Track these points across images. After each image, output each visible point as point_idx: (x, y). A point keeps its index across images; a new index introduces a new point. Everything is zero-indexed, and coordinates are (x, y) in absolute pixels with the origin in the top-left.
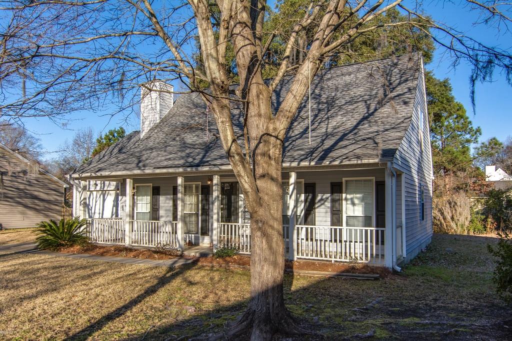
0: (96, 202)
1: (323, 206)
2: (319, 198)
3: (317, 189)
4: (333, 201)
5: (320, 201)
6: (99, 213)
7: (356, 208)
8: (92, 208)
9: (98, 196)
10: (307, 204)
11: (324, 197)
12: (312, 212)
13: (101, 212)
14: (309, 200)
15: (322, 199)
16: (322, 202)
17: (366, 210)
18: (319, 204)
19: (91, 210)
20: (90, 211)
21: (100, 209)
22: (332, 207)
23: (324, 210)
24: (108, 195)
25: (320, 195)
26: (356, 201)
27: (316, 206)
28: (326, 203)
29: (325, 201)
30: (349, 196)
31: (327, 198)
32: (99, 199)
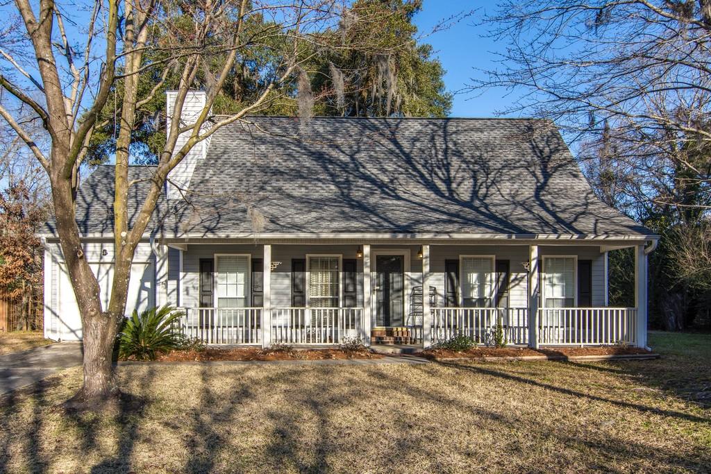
1: (517, 287)
2: (513, 277)
3: (511, 268)
5: (513, 281)
6: (106, 301)
7: (555, 288)
10: (500, 284)
11: (519, 277)
12: (505, 295)
14: (501, 279)
15: (516, 279)
16: (517, 282)
17: (566, 290)
18: (513, 284)
21: (107, 294)
23: (519, 293)
25: (514, 274)
26: (555, 281)
27: (511, 286)
28: (521, 283)
29: (520, 281)
30: (548, 276)
31: (523, 278)
32: (106, 277)
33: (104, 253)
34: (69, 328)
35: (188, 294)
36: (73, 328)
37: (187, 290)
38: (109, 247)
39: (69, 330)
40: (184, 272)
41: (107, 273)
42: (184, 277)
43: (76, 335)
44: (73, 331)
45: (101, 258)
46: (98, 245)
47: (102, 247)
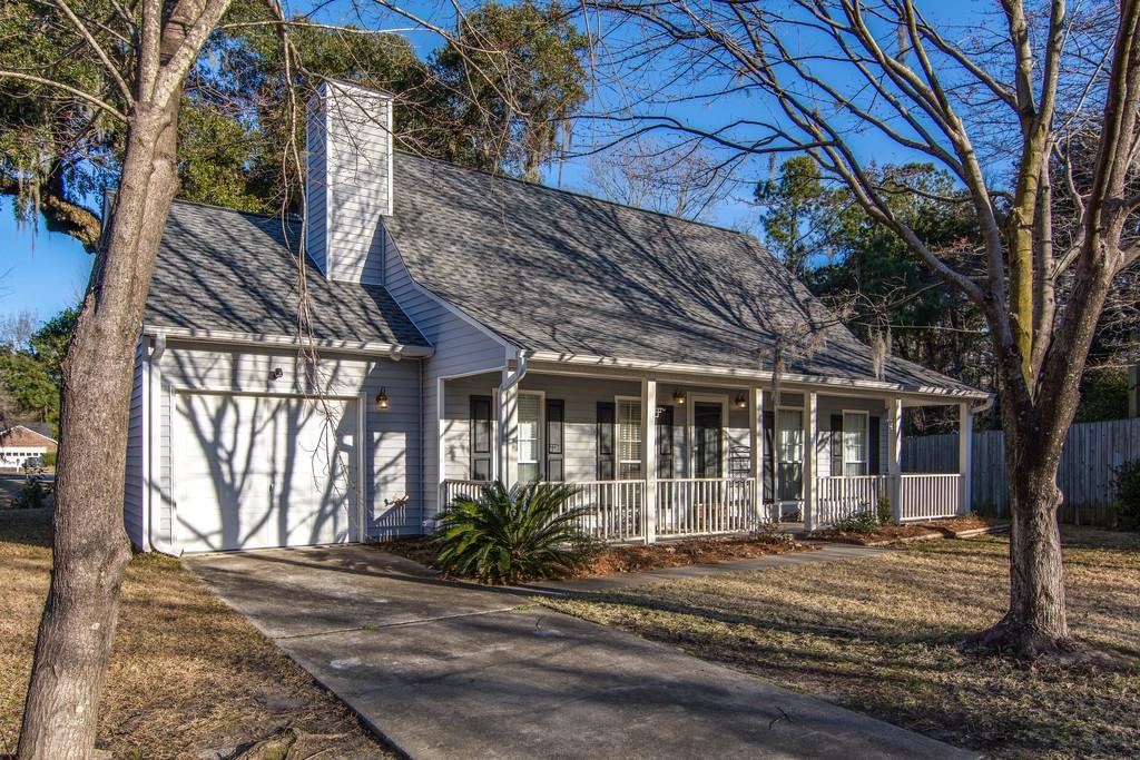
0: (254, 434)
4: (834, 443)
6: (273, 474)
8: (231, 455)
9: (265, 414)
13: (281, 467)
19: (229, 463)
20: (225, 468)
21: (273, 460)
22: (832, 452)
24: (310, 413)
32: (271, 424)
33: (274, 375)
34: (193, 530)
35: (453, 458)
36: (203, 530)
37: (451, 451)
38: (285, 364)
39: (191, 535)
40: (446, 418)
41: (274, 416)
42: (447, 430)
43: (210, 545)
44: (202, 537)
45: (269, 386)
46: (262, 359)
47: (270, 363)
